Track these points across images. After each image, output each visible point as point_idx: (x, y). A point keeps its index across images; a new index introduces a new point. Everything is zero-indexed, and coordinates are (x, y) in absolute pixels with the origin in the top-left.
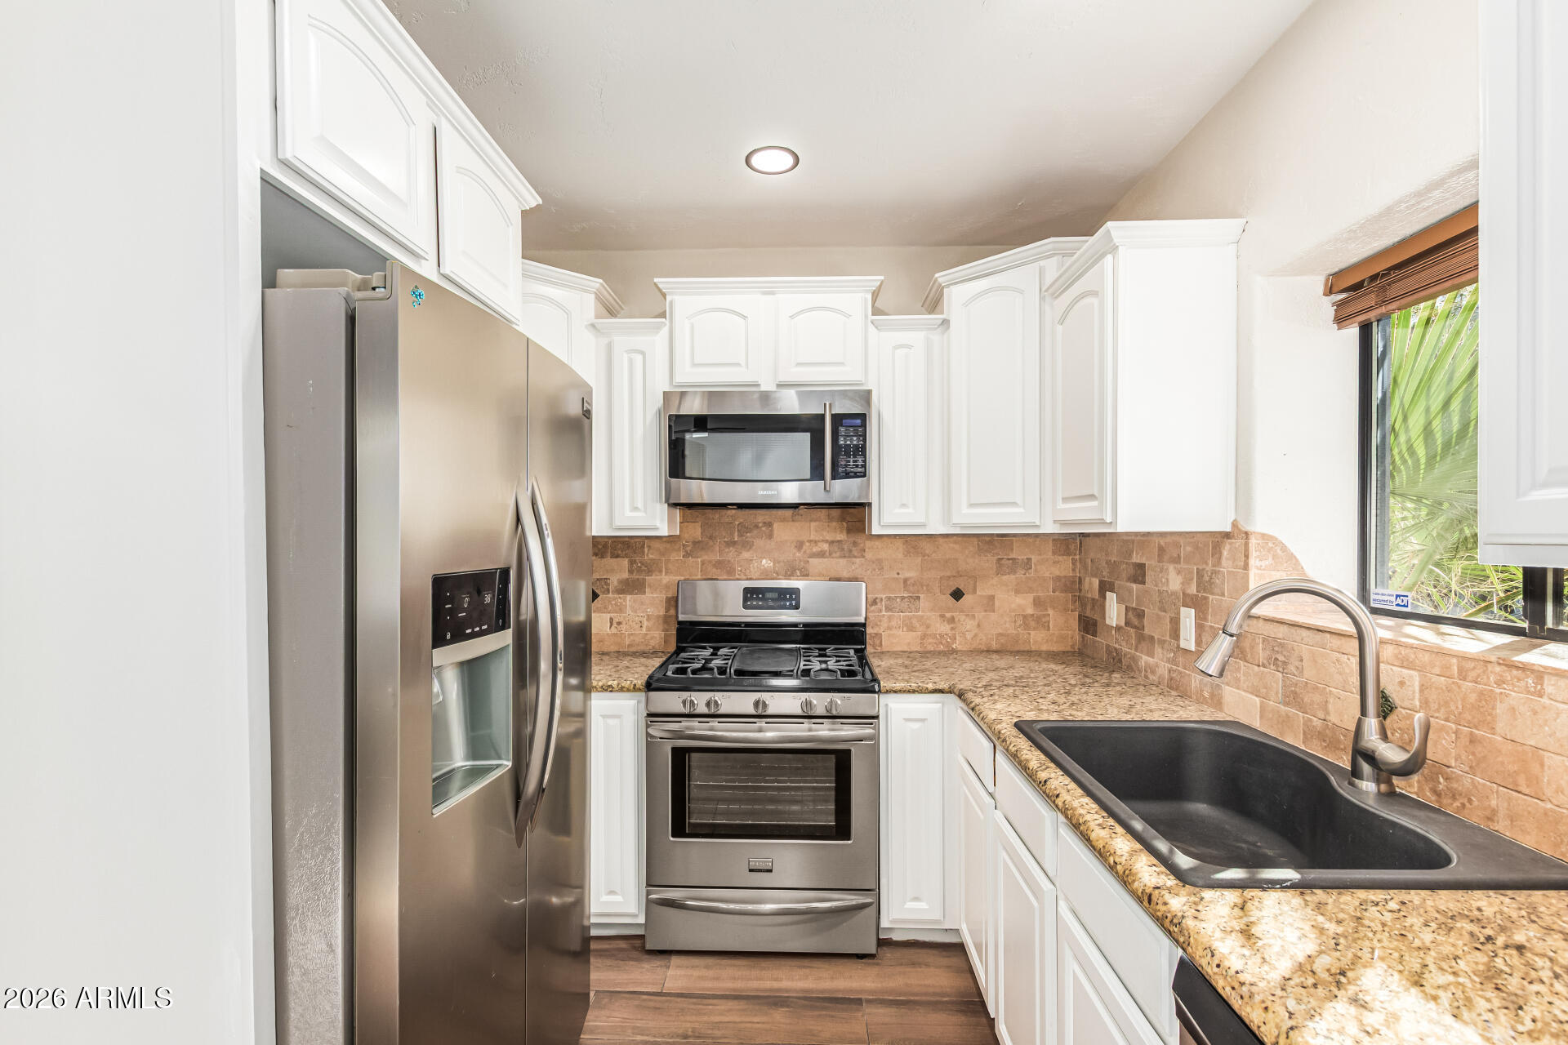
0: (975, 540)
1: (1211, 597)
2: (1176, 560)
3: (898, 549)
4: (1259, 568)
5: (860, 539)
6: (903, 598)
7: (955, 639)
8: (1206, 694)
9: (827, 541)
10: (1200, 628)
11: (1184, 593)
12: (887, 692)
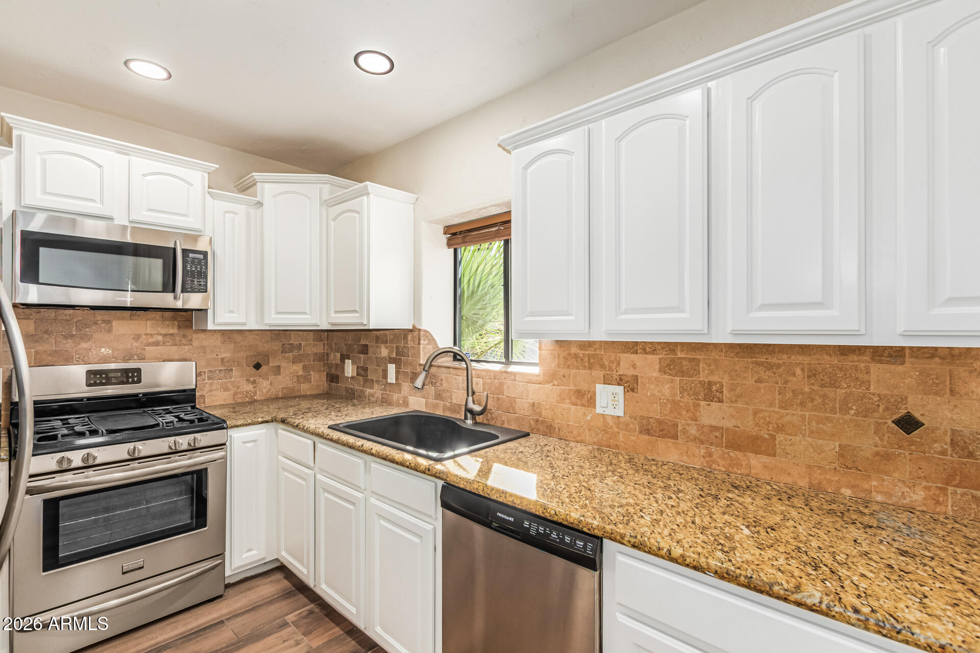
0: (269, 333)
1: (403, 358)
2: (386, 342)
3: (217, 339)
4: (424, 344)
5: (188, 332)
6: (220, 371)
7: (256, 393)
8: (401, 402)
9: (161, 334)
10: (397, 373)
11: (389, 358)
12: (232, 427)
